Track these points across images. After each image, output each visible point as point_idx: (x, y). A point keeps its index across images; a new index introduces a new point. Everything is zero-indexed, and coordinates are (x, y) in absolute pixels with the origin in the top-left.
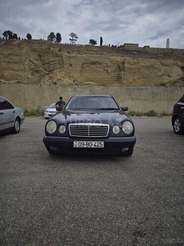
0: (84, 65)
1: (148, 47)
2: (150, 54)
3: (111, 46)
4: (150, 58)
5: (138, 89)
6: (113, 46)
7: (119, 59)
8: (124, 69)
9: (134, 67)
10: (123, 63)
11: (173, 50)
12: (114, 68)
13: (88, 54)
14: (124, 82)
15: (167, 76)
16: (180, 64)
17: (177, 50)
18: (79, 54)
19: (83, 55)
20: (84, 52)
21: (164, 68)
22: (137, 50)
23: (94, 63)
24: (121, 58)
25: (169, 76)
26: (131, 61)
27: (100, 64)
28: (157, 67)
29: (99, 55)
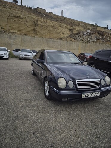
0: (9, 18)
1: (52, 13)
2: (53, 18)
3: (28, 7)
4: (53, 21)
5: (53, 41)
6: (29, 7)
7: (34, 17)
8: (38, 25)
9: (44, 25)
10: (37, 21)
11: (65, 18)
12: (31, 23)
13: (12, 10)
14: (38, 34)
15: (62, 34)
16: (68, 27)
17: (67, 18)
18: (5, 8)
19: (9, 10)
20: (9, 7)
21: (60, 28)
22: (45, 13)
23: (17, 17)
24: (36, 17)
25: (63, 34)
26: (42, 21)
27: (22, 18)
28: (57, 27)
29: (21, 12)
